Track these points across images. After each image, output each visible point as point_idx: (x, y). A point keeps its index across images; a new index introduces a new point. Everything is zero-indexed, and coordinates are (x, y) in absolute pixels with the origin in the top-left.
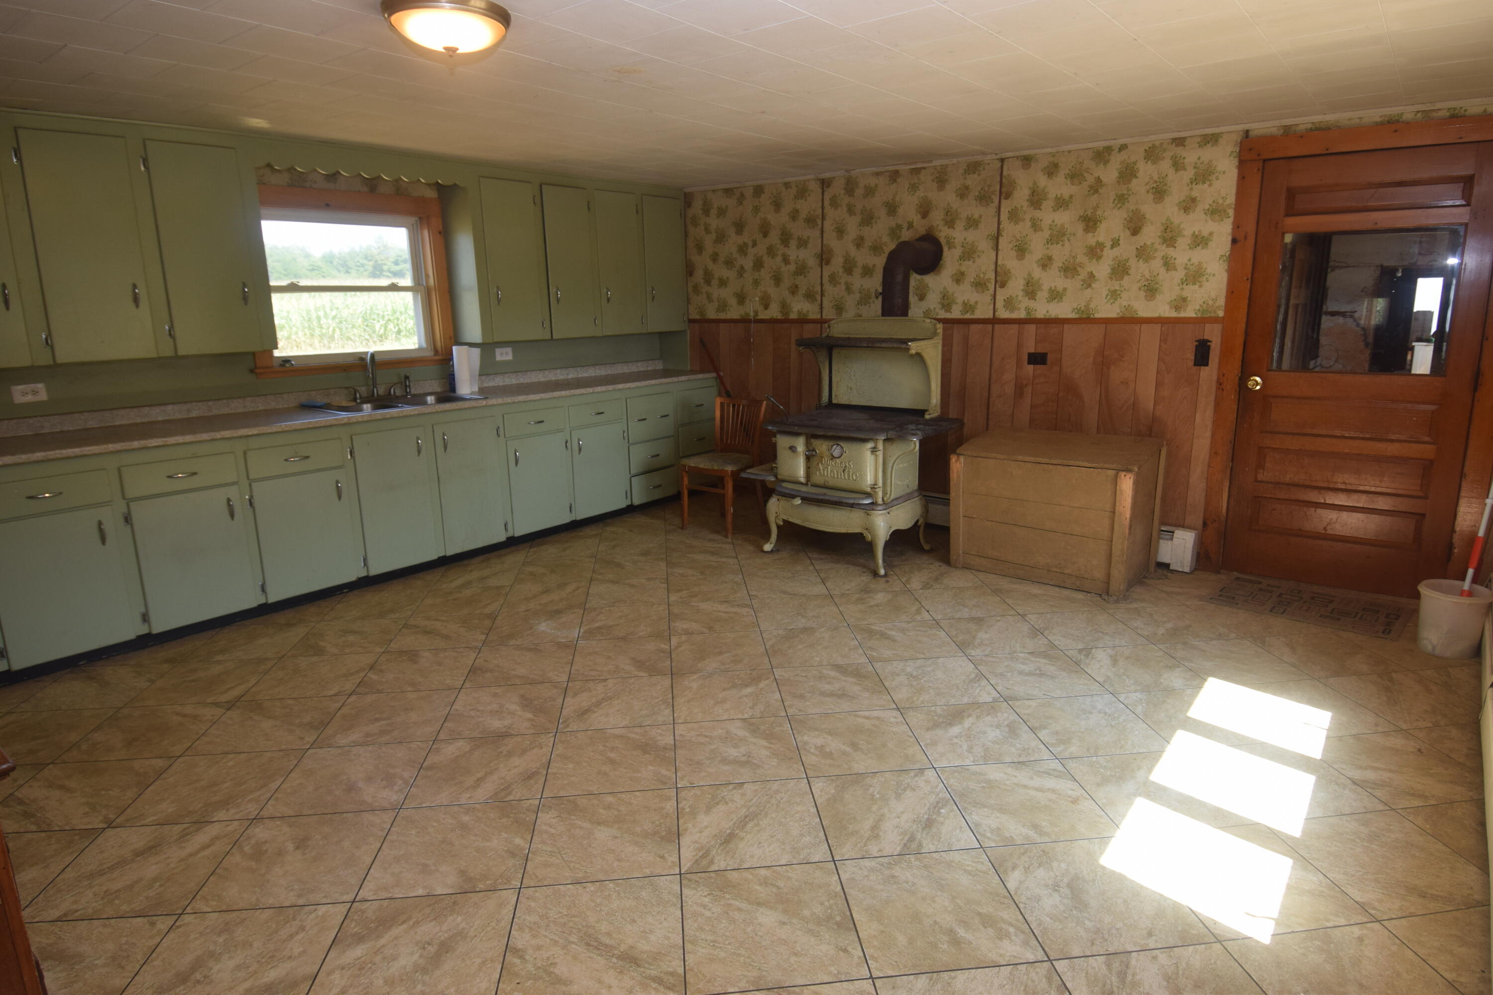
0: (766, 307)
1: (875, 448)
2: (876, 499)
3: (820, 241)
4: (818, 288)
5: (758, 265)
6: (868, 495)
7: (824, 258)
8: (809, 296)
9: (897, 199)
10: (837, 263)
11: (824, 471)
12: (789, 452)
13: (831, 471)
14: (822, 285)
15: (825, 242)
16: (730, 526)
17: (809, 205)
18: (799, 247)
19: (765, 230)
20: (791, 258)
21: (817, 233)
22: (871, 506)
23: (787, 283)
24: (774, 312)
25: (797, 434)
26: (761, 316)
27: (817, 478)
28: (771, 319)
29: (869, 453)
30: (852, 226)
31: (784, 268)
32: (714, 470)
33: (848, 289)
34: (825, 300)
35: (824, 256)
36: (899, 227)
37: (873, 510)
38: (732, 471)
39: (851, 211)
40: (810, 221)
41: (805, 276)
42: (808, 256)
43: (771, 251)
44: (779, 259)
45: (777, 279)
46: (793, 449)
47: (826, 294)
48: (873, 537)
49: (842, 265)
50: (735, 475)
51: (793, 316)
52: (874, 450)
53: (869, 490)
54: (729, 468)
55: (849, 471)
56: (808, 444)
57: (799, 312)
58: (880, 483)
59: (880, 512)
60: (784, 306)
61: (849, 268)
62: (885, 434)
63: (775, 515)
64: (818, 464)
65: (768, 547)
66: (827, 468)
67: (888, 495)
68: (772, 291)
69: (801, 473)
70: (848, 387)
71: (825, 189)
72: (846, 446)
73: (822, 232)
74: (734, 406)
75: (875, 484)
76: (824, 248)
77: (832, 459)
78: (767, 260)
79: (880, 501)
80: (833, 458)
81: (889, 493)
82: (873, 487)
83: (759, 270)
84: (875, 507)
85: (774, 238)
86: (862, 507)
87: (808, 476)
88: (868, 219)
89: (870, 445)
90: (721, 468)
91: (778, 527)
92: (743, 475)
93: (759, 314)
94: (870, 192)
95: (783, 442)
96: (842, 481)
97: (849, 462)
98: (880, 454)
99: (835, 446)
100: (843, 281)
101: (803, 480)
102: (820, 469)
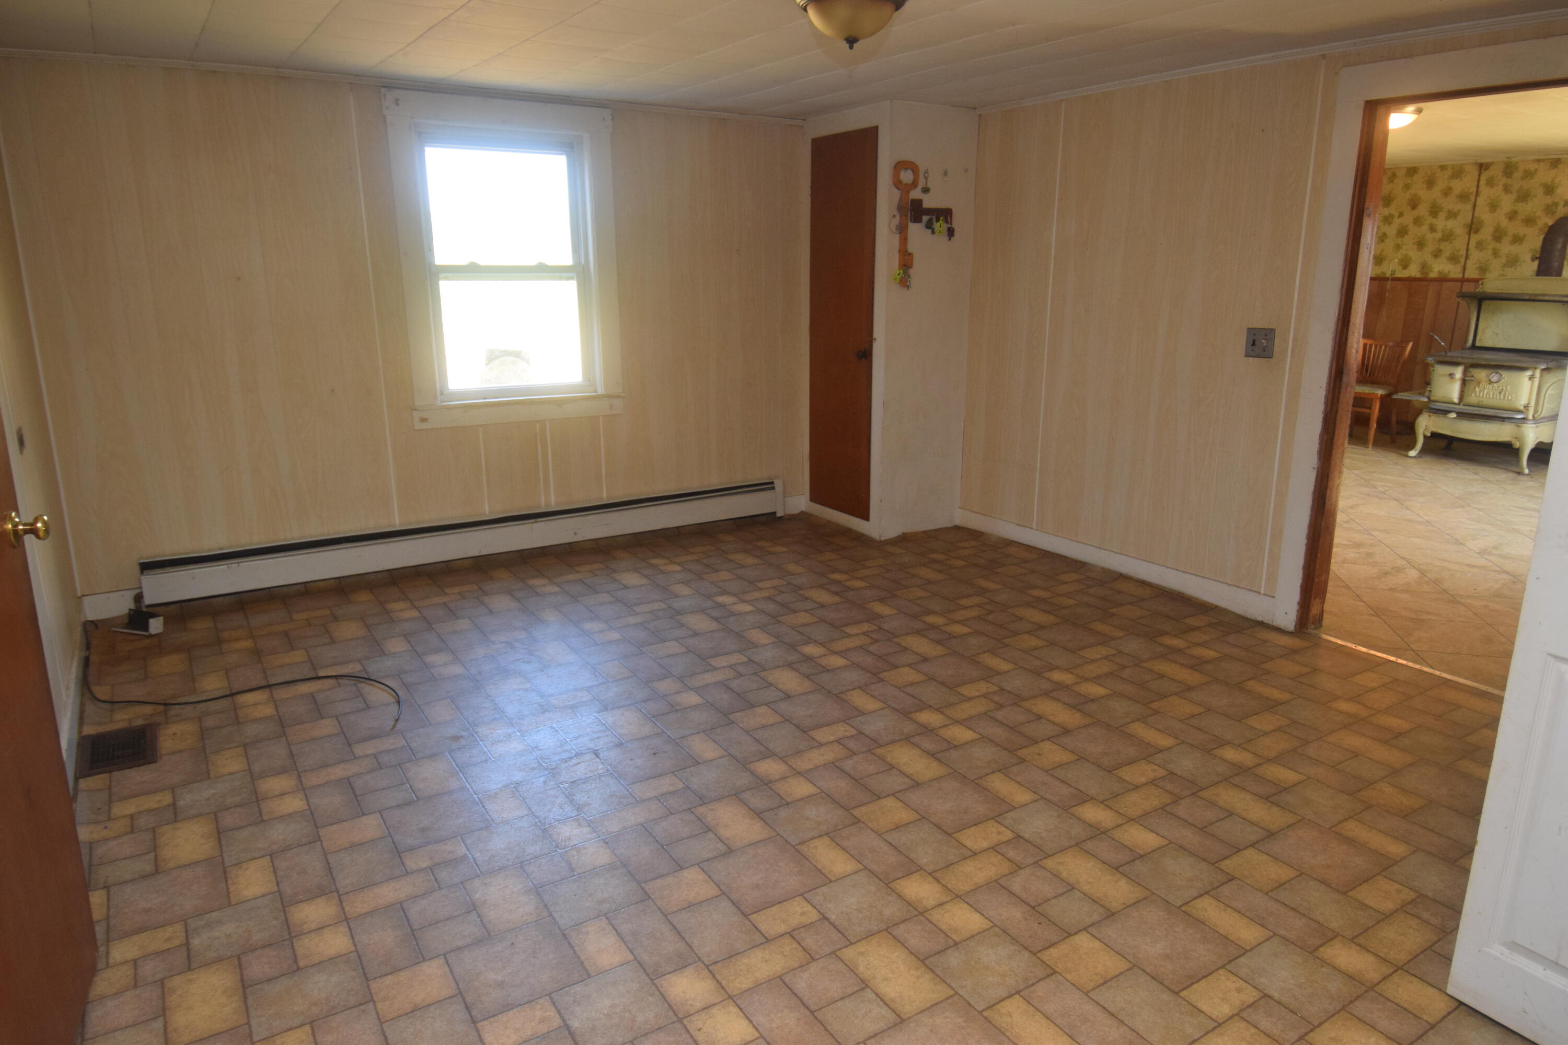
0: (1405, 267)
1: (1532, 375)
2: (1527, 415)
3: (1471, 214)
4: (1464, 252)
5: (1402, 232)
6: (1520, 412)
7: (1473, 227)
8: (1453, 259)
9: (1557, 181)
10: (1486, 233)
11: (1480, 392)
12: (1447, 378)
13: (1487, 393)
14: (1467, 250)
15: (1476, 215)
16: (1371, 438)
17: (1466, 183)
18: (1448, 218)
19: (1414, 204)
20: (1438, 227)
21: (1469, 207)
22: (1523, 421)
23: (1430, 247)
24: (1413, 271)
25: (1456, 364)
26: (1398, 275)
27: (1472, 398)
28: (1408, 277)
29: (1526, 379)
30: (1507, 203)
31: (1429, 236)
32: (1364, 393)
33: (1495, 254)
34: (1469, 263)
35: (1474, 226)
36: (1556, 204)
37: (1524, 423)
38: (1381, 395)
39: (1507, 189)
40: (1463, 197)
41: (1451, 243)
42: (1457, 226)
43: (1417, 221)
44: (1425, 228)
45: (1421, 244)
46: (1451, 376)
47: (1471, 257)
48: (1522, 444)
49: (1491, 234)
50: (1383, 399)
51: (1432, 275)
52: (1531, 378)
53: (1522, 408)
54: (1380, 392)
55: (1505, 393)
56: (1465, 373)
57: (1440, 272)
58: (1533, 403)
59: (1530, 425)
60: (1424, 267)
61: (1498, 235)
62: (1546, 364)
63: (1424, 427)
64: (1475, 388)
65: (1412, 453)
66: (1484, 390)
67: (1539, 413)
68: (1414, 254)
69: (1455, 397)
70: (1494, 332)
71: (1482, 171)
72: (1506, 375)
73: (1474, 206)
74: (1376, 346)
75: (1529, 404)
76: (1474, 220)
77: (1489, 384)
78: (1413, 230)
79: (1530, 417)
80: (1491, 382)
81: (1540, 411)
82: (1526, 407)
83: (1402, 237)
84: (1526, 421)
85: (1422, 210)
86: (1513, 421)
87: (1461, 398)
88: (1524, 196)
89: (1529, 373)
90: (1372, 392)
91: (1425, 437)
92: (1395, 397)
93: (1396, 273)
94: (1528, 174)
95: (1441, 371)
96: (1498, 401)
97: (1506, 386)
98: (1536, 381)
99: (1493, 374)
100: (1490, 247)
101: (1456, 400)
102: (1476, 392)
